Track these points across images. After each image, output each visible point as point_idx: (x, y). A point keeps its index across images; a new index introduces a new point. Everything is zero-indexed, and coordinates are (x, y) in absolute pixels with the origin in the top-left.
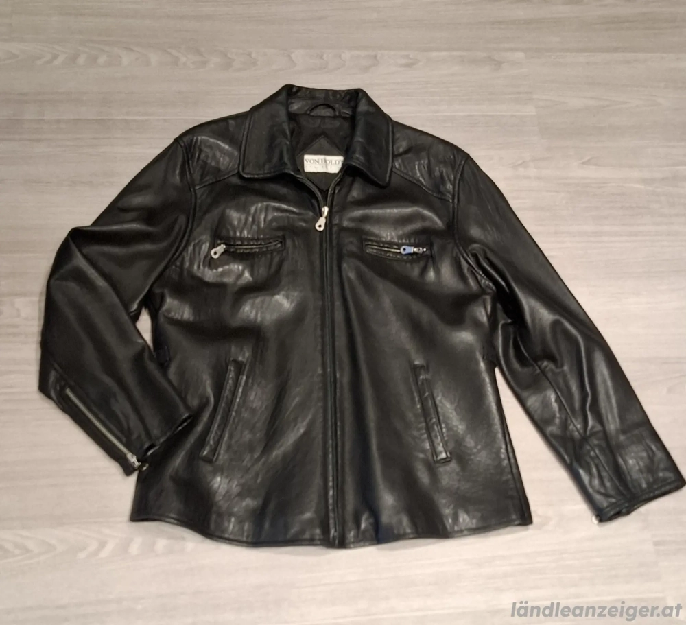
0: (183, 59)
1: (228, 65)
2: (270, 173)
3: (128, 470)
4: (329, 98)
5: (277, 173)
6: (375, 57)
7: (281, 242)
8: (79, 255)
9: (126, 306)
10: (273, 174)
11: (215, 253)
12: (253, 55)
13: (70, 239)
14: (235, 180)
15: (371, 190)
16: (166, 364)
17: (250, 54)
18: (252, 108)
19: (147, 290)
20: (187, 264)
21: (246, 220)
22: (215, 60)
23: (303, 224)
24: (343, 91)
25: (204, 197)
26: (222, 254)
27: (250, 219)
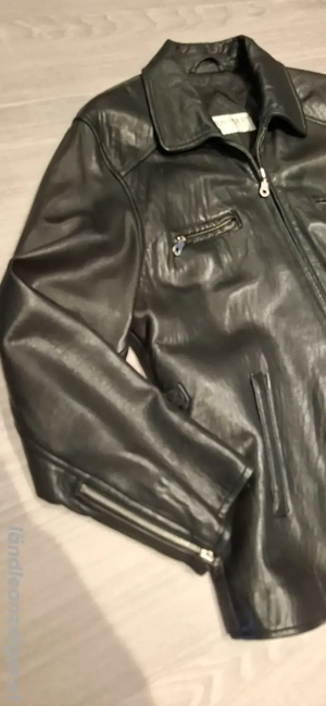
0: (36, 31)
1: (88, 32)
2: (194, 141)
3: (198, 566)
4: (207, 52)
5: (203, 139)
6: (226, 8)
7: (234, 219)
8: (29, 292)
9: (113, 348)
10: (197, 142)
11: (177, 250)
12: (109, 18)
13: (12, 274)
14: (157, 158)
15: (295, 142)
16: (186, 406)
17: (105, 17)
18: (143, 70)
19: (130, 317)
20: (151, 271)
21: (190, 201)
22: (71, 28)
23: (245, 194)
24: (220, 42)
25: (135, 184)
26: (184, 248)
27: (193, 199)
